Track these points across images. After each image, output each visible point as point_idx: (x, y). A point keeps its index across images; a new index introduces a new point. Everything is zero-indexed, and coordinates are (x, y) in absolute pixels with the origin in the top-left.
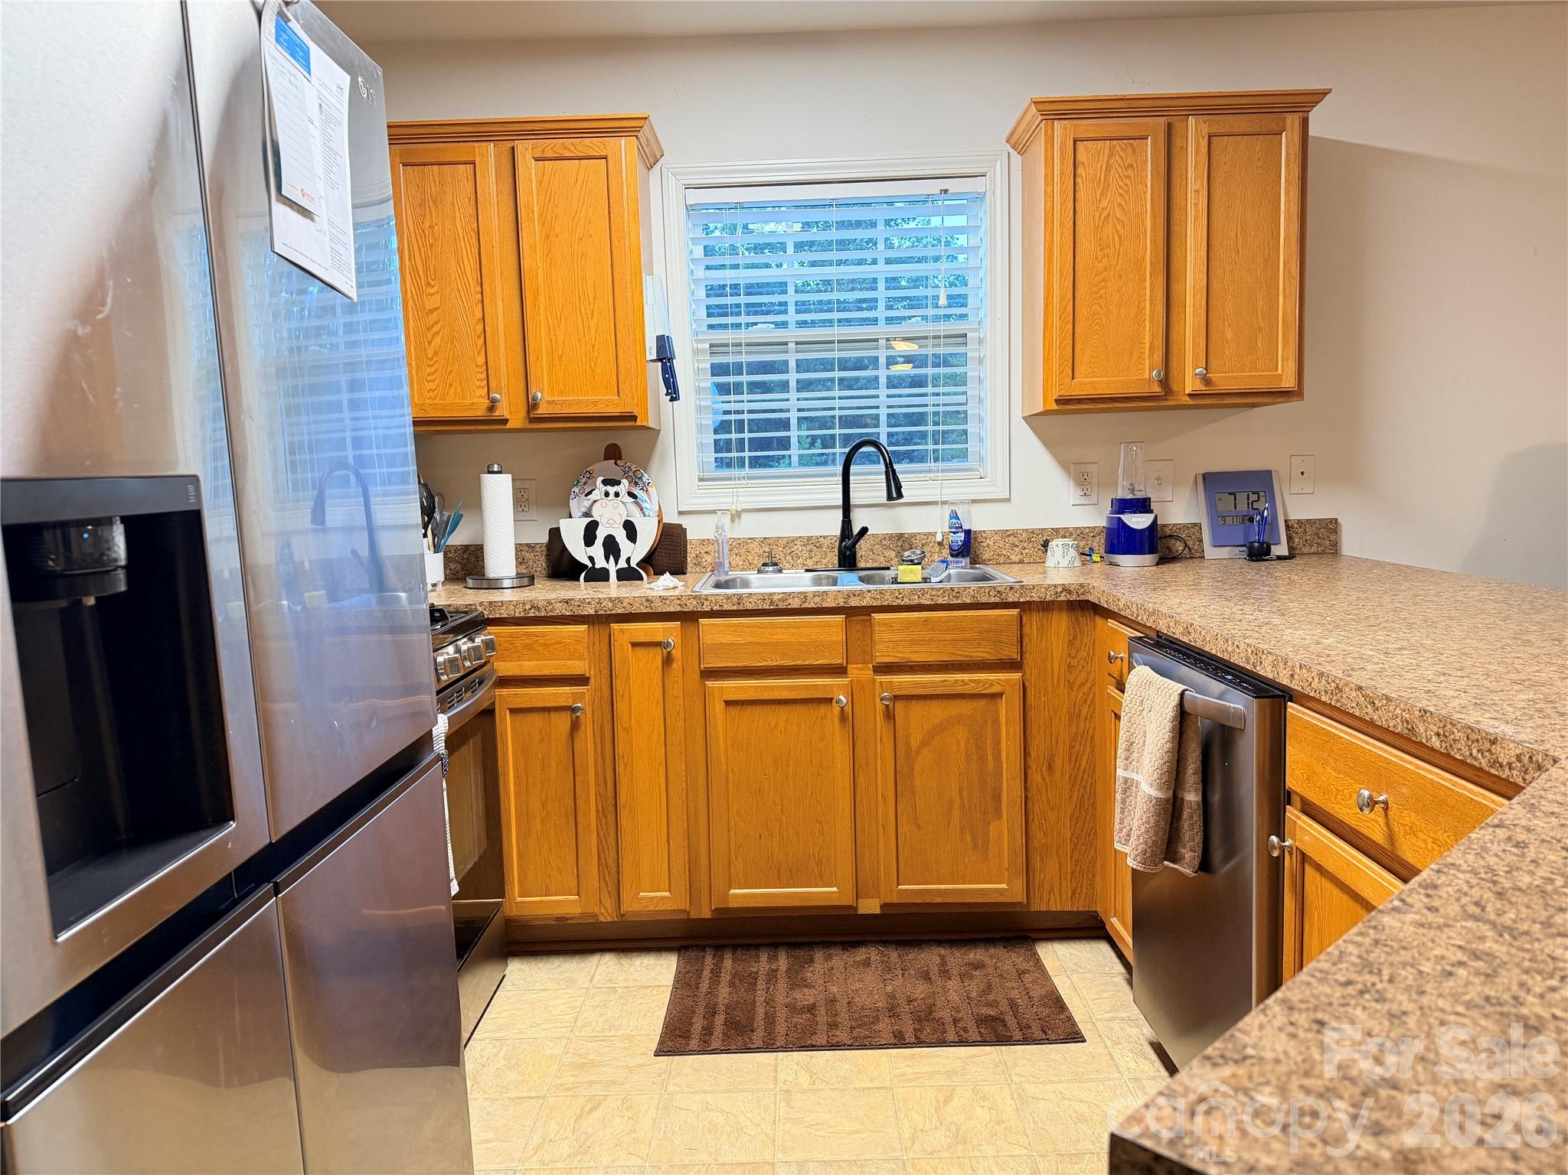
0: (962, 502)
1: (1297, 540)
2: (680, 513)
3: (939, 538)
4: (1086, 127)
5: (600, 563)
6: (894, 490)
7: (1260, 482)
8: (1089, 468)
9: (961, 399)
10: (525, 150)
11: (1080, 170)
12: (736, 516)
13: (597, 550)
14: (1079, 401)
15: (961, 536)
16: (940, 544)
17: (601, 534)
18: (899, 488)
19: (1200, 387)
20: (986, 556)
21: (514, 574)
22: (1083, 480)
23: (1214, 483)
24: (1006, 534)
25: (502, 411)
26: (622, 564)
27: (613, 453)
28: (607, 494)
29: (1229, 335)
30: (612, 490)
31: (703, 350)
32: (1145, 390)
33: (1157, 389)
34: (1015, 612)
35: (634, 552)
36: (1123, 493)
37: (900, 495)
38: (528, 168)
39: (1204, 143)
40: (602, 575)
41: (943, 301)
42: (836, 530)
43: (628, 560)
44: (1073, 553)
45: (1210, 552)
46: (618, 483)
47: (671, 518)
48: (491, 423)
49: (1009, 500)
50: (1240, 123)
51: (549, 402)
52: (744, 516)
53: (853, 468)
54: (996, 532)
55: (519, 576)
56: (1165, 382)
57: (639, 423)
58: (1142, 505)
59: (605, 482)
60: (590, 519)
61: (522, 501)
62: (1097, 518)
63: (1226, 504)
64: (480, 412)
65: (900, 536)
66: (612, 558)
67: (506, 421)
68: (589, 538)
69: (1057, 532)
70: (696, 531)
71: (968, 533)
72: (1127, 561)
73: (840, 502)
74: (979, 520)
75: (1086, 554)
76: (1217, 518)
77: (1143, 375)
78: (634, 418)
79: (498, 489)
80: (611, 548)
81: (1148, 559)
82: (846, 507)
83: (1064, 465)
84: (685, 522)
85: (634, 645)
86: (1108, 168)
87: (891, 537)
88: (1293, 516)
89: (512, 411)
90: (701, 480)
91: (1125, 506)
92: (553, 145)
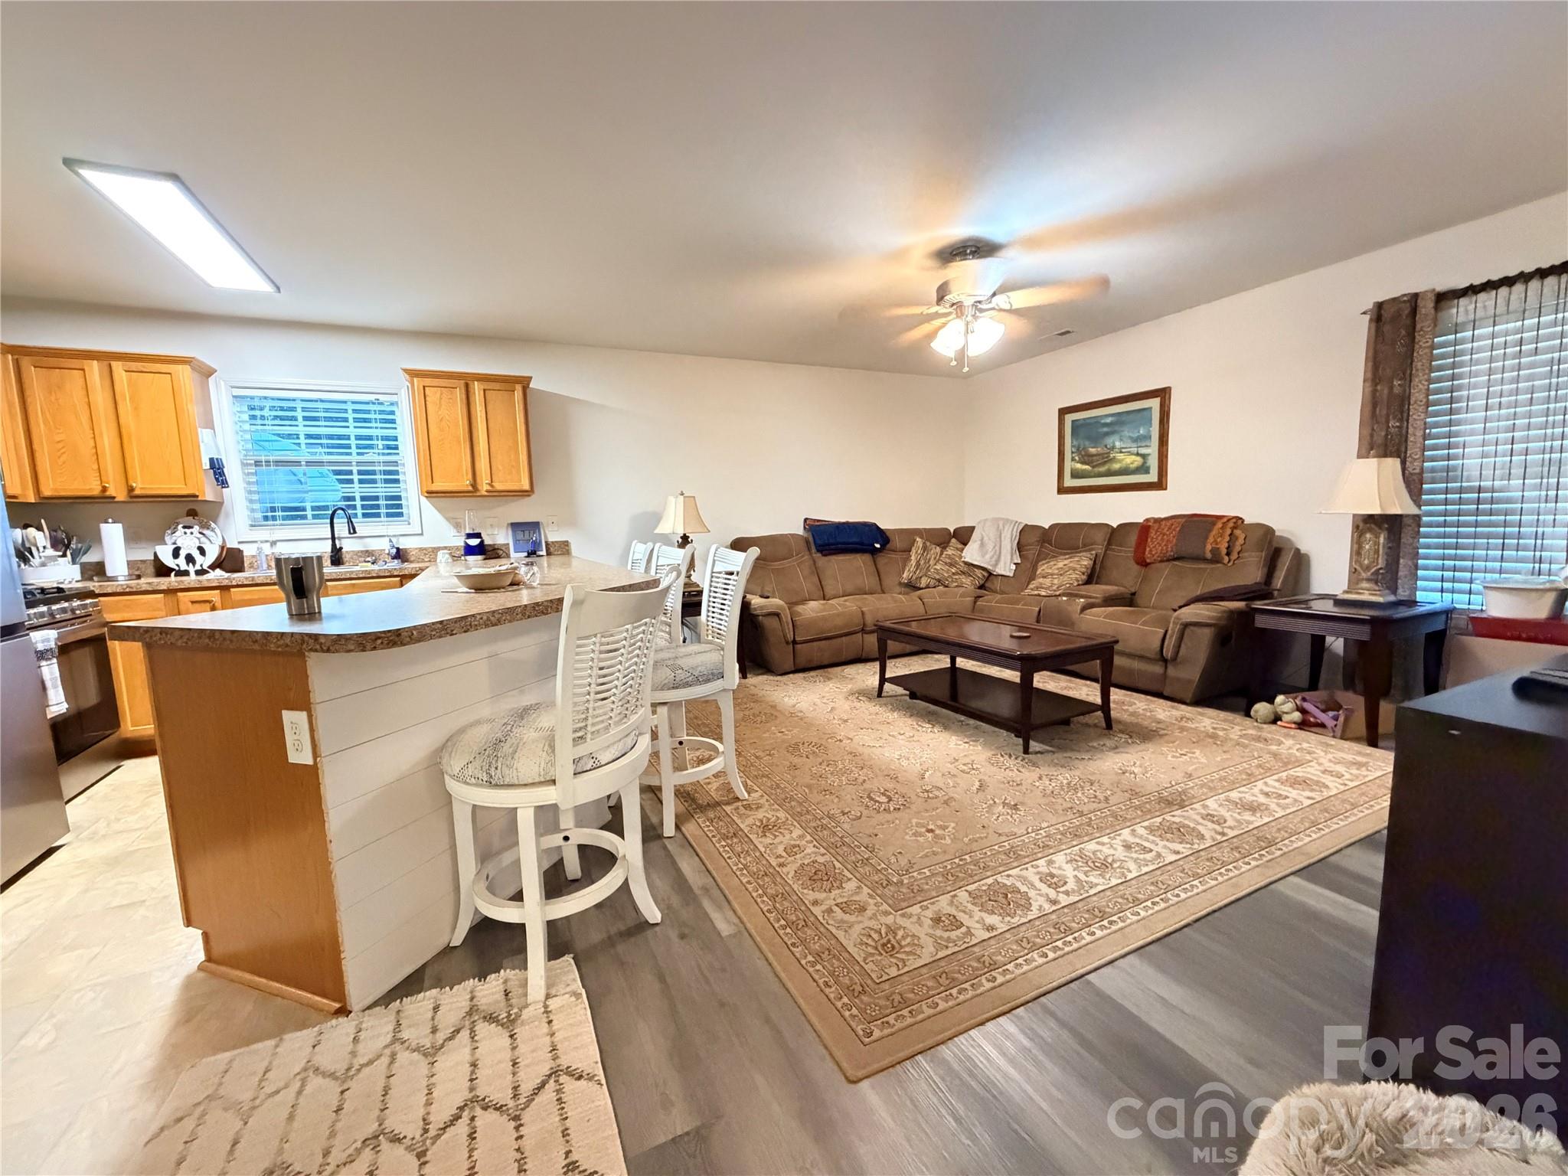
0: (394, 536)
1: (551, 549)
2: (239, 543)
3: (387, 552)
4: (428, 381)
5: (184, 567)
6: (353, 530)
7: (535, 526)
8: (459, 520)
9: (399, 490)
10: (119, 367)
11: (427, 398)
12: (273, 543)
13: (181, 561)
14: (437, 492)
15: (395, 551)
16: (388, 554)
17: (183, 553)
19: (489, 488)
20: (412, 559)
21: (127, 574)
22: (458, 526)
23: (515, 526)
24: (421, 549)
25: (111, 492)
26: (198, 567)
27: (192, 513)
28: (185, 533)
29: (500, 467)
30: (188, 531)
31: (251, 465)
32: (465, 489)
33: (470, 488)
34: (398, 579)
35: (205, 561)
36: (468, 531)
37: (355, 532)
38: (121, 376)
39: (482, 392)
40: (186, 573)
41: (380, 447)
42: (329, 549)
43: (201, 566)
44: (447, 556)
45: (513, 554)
46: (192, 527)
47: (232, 544)
48: (104, 498)
49: (422, 534)
50: (497, 386)
51: (141, 488)
52: (278, 543)
53: (335, 521)
54: (416, 548)
55: (130, 575)
56: (474, 485)
57: (199, 499)
58: (478, 535)
59: (184, 527)
60: (175, 546)
61: (132, 537)
62: (460, 542)
63: (520, 536)
64: (96, 493)
65: (367, 551)
66: (191, 564)
67: (114, 498)
68: (176, 553)
69: (439, 549)
70: (248, 551)
71: (398, 549)
72: (471, 558)
73: (330, 536)
74: (404, 544)
75: (455, 558)
76: (516, 541)
77: (465, 484)
78: (197, 496)
79: (113, 531)
80: (190, 559)
81: (480, 557)
82: (333, 538)
83: (448, 519)
84: (241, 547)
85: (193, 602)
86: (441, 399)
87: (362, 551)
88: (551, 539)
89: (117, 492)
90: (252, 526)
91: (470, 536)
92: (134, 365)
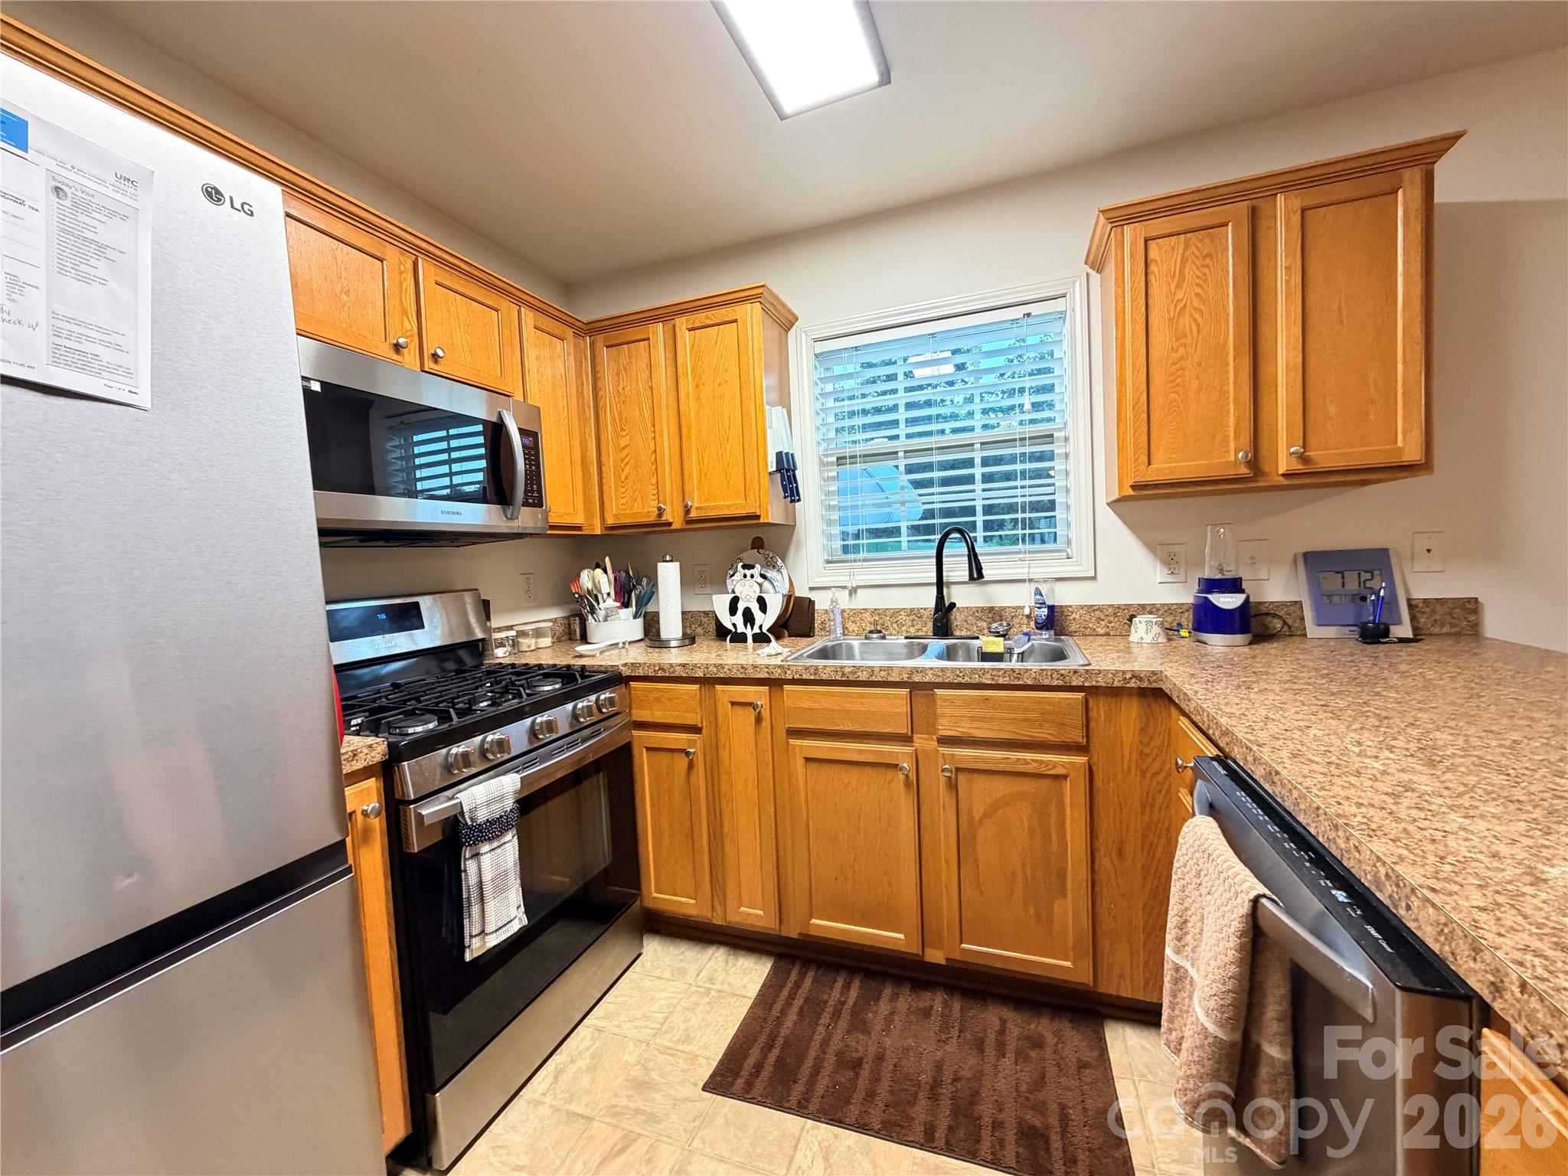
0: (1045, 581)
1: (1423, 620)
2: (811, 589)
3: (1027, 611)
4: (1157, 226)
5: (741, 629)
6: (976, 573)
7: (1377, 561)
8: (1177, 548)
9: (1050, 490)
10: (682, 323)
11: (1153, 268)
12: (853, 591)
13: (739, 619)
14: (1157, 486)
15: (1045, 611)
16: (1029, 617)
17: (741, 606)
18: (980, 569)
19: (1298, 467)
20: (1072, 628)
21: (680, 635)
22: (1170, 560)
23: (1316, 562)
24: (1091, 609)
25: (667, 517)
26: (756, 630)
27: (758, 544)
28: (745, 576)
29: (1332, 410)
30: (748, 572)
31: (831, 463)
32: (1231, 472)
33: (1244, 470)
34: (1080, 695)
35: (766, 621)
36: (1209, 573)
37: (981, 576)
38: (685, 337)
40: (740, 638)
41: (1028, 406)
42: (931, 603)
43: (761, 627)
44: (1156, 629)
45: (1312, 630)
46: (753, 567)
47: (801, 592)
48: (659, 526)
49: (1094, 578)
50: (1341, 190)
51: (697, 508)
52: (859, 591)
53: (945, 552)
54: (1082, 607)
55: (685, 636)
56: (1254, 463)
57: (761, 521)
58: (1233, 585)
59: (745, 567)
60: (734, 595)
61: (687, 582)
62: (1185, 595)
63: (1332, 582)
64: (652, 518)
65: (991, 609)
66: (749, 625)
67: (670, 524)
68: (733, 610)
69: (1143, 609)
70: (822, 601)
71: (1051, 608)
72: (1217, 642)
73: (934, 580)
74: (1065, 596)
75: (1171, 631)
76: (1321, 598)
77: (1232, 456)
78: (758, 517)
79: (669, 574)
80: (748, 617)
81: (1239, 639)
82: (940, 584)
83: (1150, 546)
84: (813, 596)
85: (733, 704)
86: (1184, 261)
87: (983, 609)
88: (1418, 594)
89: (674, 516)
90: (828, 562)
91: (1211, 585)
92: (700, 318)
